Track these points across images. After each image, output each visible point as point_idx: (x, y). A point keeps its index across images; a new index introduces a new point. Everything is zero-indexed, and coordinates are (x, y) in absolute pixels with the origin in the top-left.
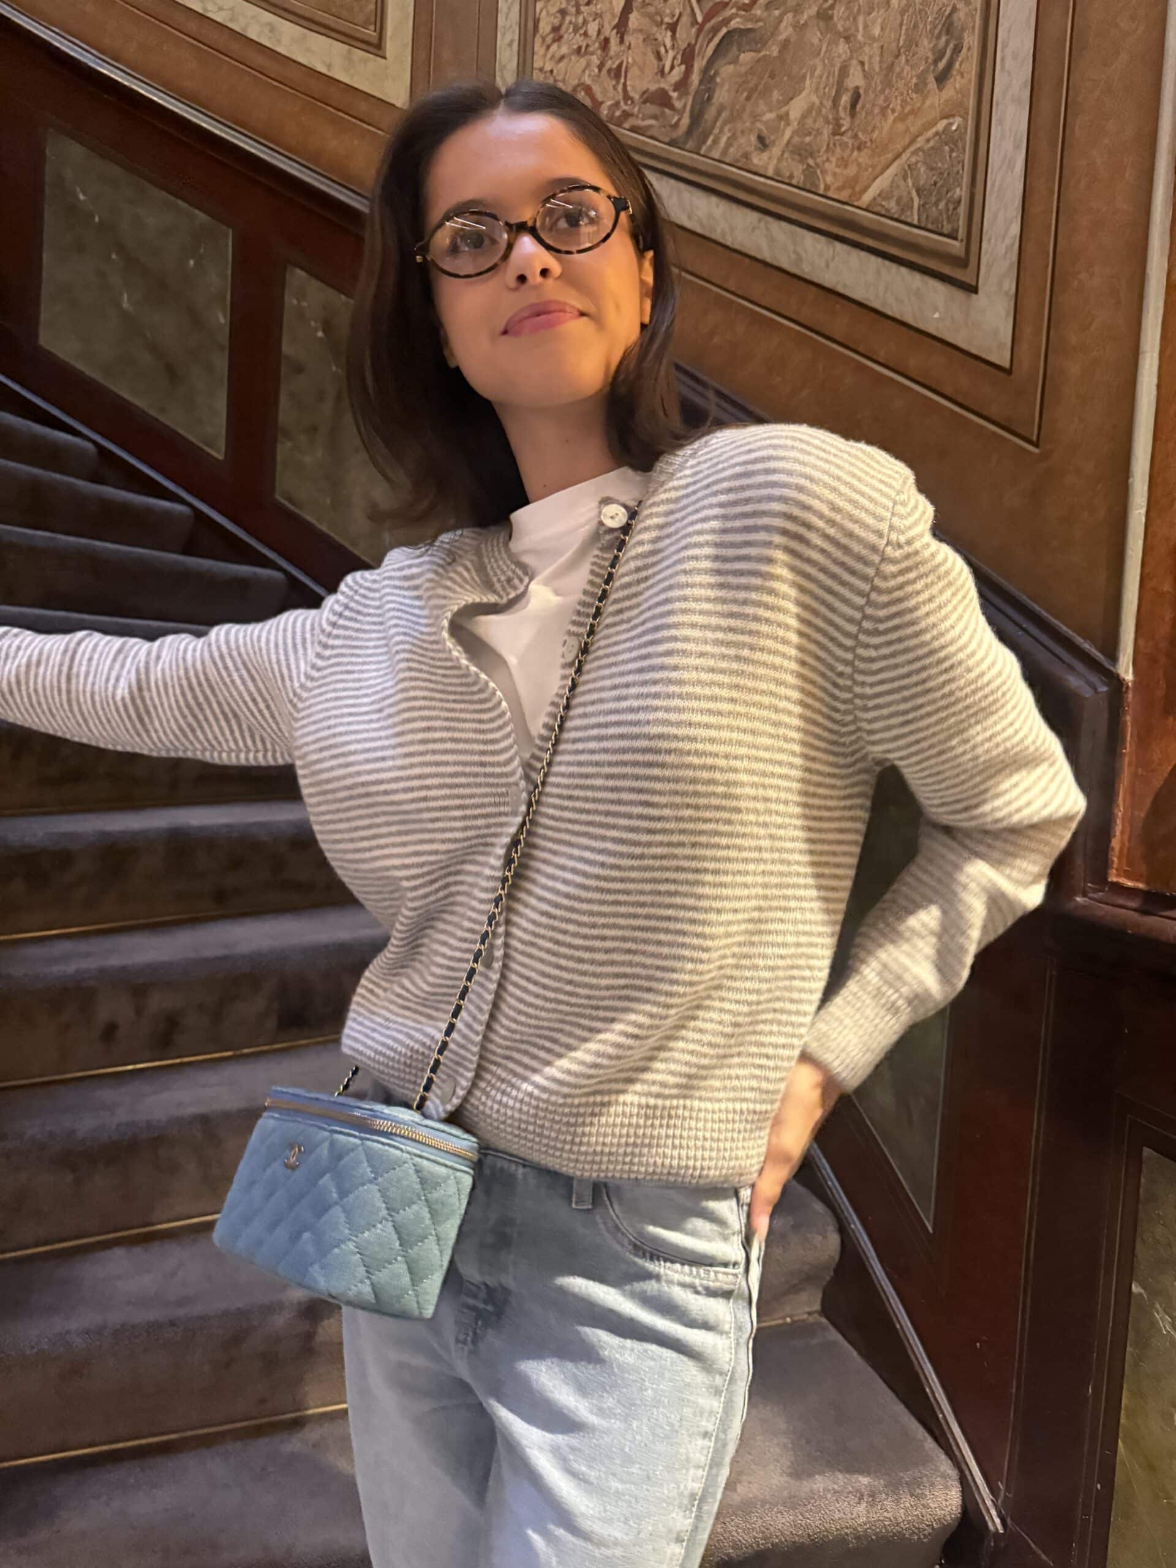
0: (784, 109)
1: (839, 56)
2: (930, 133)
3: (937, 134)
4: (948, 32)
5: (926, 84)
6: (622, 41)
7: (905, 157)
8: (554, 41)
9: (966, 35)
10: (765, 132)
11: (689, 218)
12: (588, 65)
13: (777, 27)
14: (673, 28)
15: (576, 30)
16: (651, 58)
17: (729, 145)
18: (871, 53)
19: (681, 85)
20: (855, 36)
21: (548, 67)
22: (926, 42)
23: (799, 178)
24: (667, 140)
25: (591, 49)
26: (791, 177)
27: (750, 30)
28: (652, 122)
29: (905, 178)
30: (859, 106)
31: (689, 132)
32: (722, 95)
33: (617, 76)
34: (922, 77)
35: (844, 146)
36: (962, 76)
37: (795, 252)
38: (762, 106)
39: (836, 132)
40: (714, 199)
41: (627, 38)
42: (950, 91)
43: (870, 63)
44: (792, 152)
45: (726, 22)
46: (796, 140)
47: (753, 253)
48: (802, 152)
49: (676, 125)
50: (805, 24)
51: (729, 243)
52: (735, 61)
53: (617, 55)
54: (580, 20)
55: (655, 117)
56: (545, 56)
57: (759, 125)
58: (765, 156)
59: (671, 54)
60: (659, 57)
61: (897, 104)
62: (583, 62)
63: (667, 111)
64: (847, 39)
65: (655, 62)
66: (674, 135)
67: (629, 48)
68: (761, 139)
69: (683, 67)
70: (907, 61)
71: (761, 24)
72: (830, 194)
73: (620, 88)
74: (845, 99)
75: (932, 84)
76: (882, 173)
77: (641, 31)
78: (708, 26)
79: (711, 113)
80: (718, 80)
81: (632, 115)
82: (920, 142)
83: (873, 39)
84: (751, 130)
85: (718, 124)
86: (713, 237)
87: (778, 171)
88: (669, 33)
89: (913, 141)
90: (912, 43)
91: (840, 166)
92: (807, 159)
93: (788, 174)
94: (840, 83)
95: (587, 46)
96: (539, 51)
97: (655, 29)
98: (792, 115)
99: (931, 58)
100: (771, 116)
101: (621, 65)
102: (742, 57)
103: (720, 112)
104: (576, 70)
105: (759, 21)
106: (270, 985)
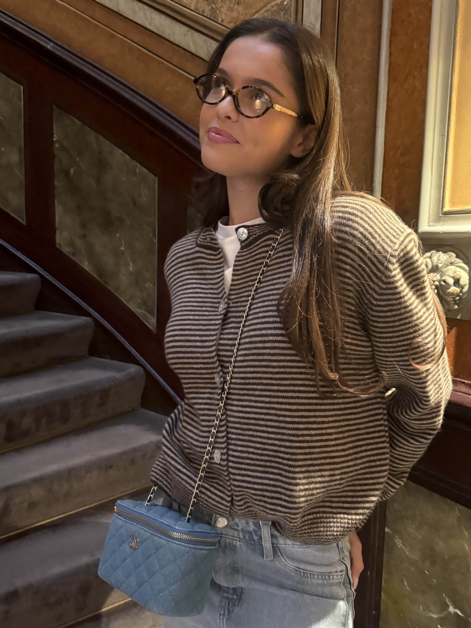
2: (273, 4)
3: (277, 4)
11: (150, 24)
23: (207, 12)
26: (204, 11)
40: (163, 17)
47: (185, 47)
51: (172, 39)
72: (224, 24)
82: (269, 7)
86: (164, 35)
87: (196, 8)
89: (265, 6)
91: (228, 11)
92: (211, 4)
93: (202, 10)
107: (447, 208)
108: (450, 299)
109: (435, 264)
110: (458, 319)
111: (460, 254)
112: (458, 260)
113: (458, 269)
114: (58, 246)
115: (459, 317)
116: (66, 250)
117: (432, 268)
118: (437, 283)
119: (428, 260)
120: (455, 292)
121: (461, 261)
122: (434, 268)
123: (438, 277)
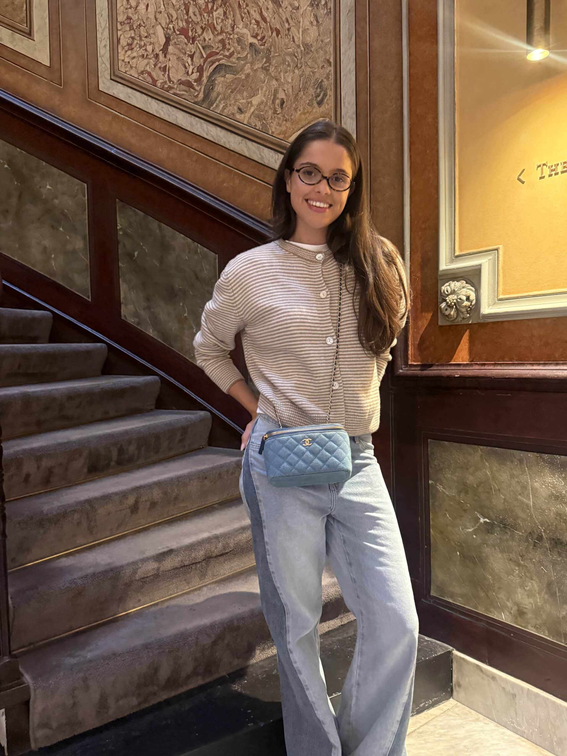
0: (249, 100)
1: (274, 85)
4: (320, 88)
5: (313, 104)
6: (165, 57)
8: (129, 49)
9: (328, 91)
10: (241, 107)
11: (207, 134)
12: (148, 63)
13: (243, 68)
14: (192, 57)
15: (140, 47)
16: (182, 67)
17: (224, 108)
18: (288, 87)
19: (199, 80)
20: (280, 80)
21: (127, 60)
22: (311, 89)
23: (259, 127)
24: (193, 101)
25: (149, 57)
26: (256, 126)
27: (229, 66)
28: (184, 93)
30: (284, 105)
31: (204, 100)
32: (219, 88)
33: (164, 70)
34: (311, 101)
35: (279, 118)
36: (328, 104)
38: (239, 97)
39: (275, 112)
40: (219, 129)
41: (169, 56)
42: (323, 109)
43: (288, 91)
44: (255, 117)
45: (219, 60)
46: (256, 112)
47: (240, 153)
48: (260, 118)
49: (197, 96)
50: (256, 70)
51: (228, 147)
52: (224, 76)
53: (164, 62)
54: (142, 43)
55: (186, 91)
57: (237, 103)
58: (242, 116)
59: (191, 67)
60: (186, 68)
61: (301, 108)
62: (146, 61)
63: (191, 89)
64: (277, 80)
65: (184, 69)
66: (196, 100)
67: (169, 60)
68: (239, 109)
69: (198, 74)
70: (304, 94)
71: (236, 65)
72: (274, 135)
73: (166, 76)
74: (278, 102)
75: (315, 105)
76: (296, 131)
77: (175, 54)
78: (209, 60)
79: (214, 95)
80: (216, 82)
81: (174, 88)
83: (288, 82)
84: (234, 105)
85: (218, 99)
86: (219, 143)
87: (248, 122)
88: (190, 58)
90: (305, 88)
91: (278, 126)
92: (262, 120)
93: (254, 124)
94: (275, 95)
95: (147, 55)
96: (121, 52)
97: (182, 55)
98: (254, 102)
99: (314, 96)
100: (244, 101)
101: (166, 66)
102: (227, 76)
103: (218, 95)
104: (142, 64)
105: (234, 63)
106: (85, 453)
107: (457, 253)
108: (464, 310)
109: (452, 289)
110: (470, 324)
111: (469, 282)
112: (467, 285)
113: (468, 290)
114: (123, 318)
115: (470, 322)
116: (131, 320)
117: (451, 292)
118: (455, 301)
119: (448, 287)
120: (468, 305)
121: (469, 285)
122: (452, 291)
123: (455, 297)
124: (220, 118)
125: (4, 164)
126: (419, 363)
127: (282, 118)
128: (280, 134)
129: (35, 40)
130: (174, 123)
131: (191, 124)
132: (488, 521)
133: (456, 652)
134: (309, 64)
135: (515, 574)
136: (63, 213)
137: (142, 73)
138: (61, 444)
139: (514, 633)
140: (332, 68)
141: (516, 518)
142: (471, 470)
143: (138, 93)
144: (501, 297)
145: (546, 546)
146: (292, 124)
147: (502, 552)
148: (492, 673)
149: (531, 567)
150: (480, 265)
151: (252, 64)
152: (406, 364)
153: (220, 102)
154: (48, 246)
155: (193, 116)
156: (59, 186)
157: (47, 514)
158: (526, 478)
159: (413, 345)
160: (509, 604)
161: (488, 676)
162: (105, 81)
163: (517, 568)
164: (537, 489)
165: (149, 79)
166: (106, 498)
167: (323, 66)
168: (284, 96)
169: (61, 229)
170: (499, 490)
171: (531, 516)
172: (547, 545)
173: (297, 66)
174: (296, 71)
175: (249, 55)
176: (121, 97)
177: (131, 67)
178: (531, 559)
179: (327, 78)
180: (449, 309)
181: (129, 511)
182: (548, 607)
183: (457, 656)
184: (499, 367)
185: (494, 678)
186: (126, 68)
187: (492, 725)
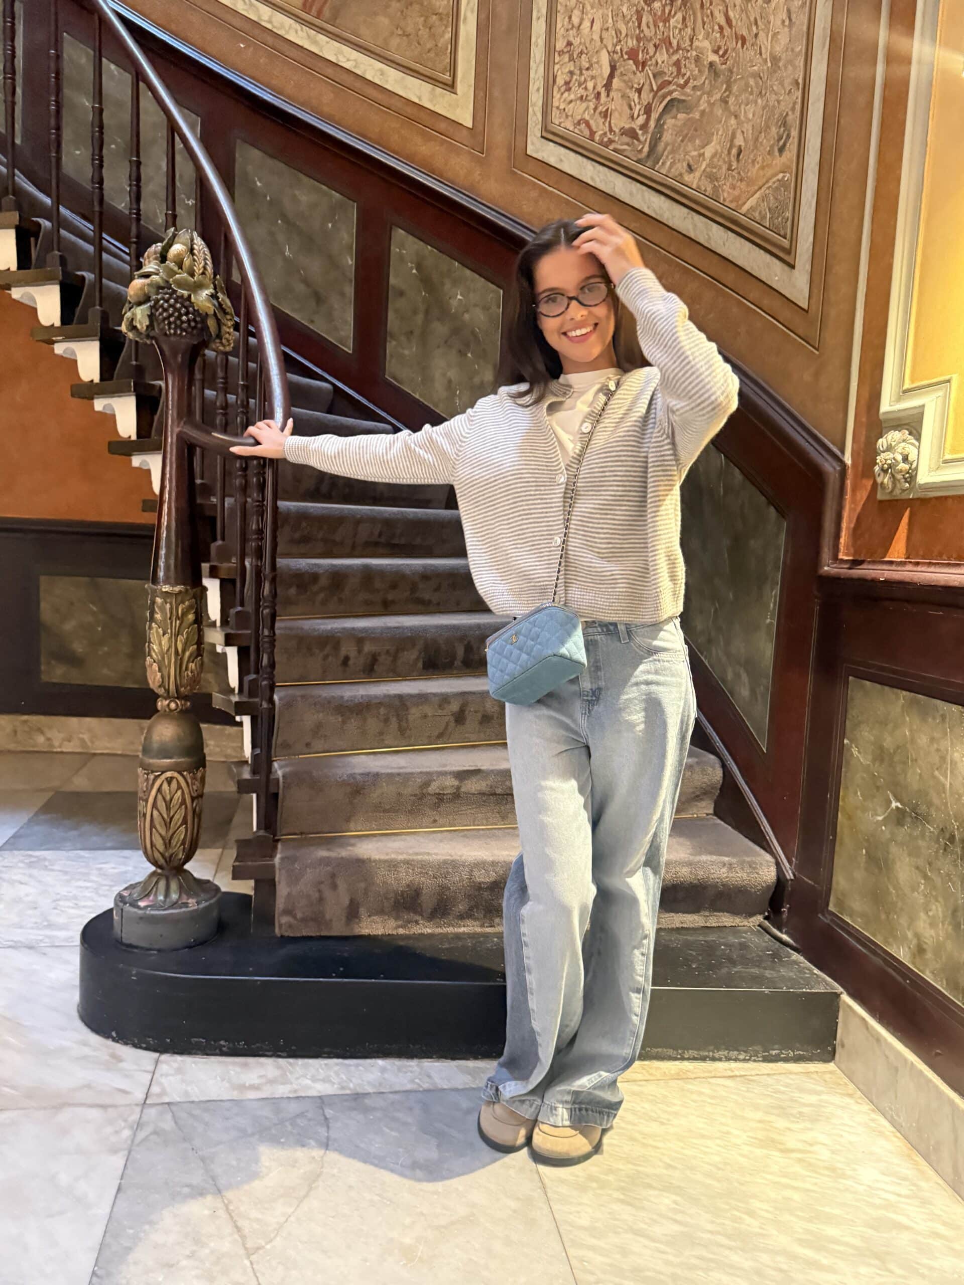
0: (702, 151)
1: (731, 126)
2: (775, 179)
3: (778, 180)
4: (784, 126)
5: (773, 152)
6: (608, 96)
7: (763, 189)
8: (566, 90)
9: (792, 130)
10: (691, 162)
11: (648, 208)
12: (587, 108)
13: (699, 101)
14: (639, 91)
15: (580, 85)
16: (626, 108)
17: (671, 167)
18: (748, 127)
19: (644, 127)
20: (740, 117)
21: (562, 107)
22: (774, 128)
23: (709, 191)
24: (635, 159)
25: (589, 98)
26: (705, 190)
27: (684, 101)
28: (625, 147)
29: (763, 201)
30: (741, 156)
31: (648, 156)
32: (667, 137)
33: (605, 117)
34: (772, 147)
35: (733, 177)
36: (790, 151)
37: (708, 235)
38: (690, 147)
39: (729, 169)
40: (663, 198)
41: (612, 94)
42: (784, 159)
43: (747, 133)
44: (706, 177)
45: (670, 93)
46: (708, 170)
47: (684, 232)
48: (712, 178)
49: (640, 151)
50: (714, 104)
51: (670, 225)
52: (675, 117)
53: (605, 104)
54: (583, 79)
55: (628, 144)
56: (560, 99)
57: (688, 158)
58: (692, 175)
59: (638, 107)
60: (631, 109)
61: (760, 159)
62: (584, 105)
63: (635, 141)
64: (736, 117)
65: (629, 111)
66: (640, 157)
67: (613, 100)
68: (689, 166)
69: (645, 116)
70: (765, 136)
71: (690, 98)
72: (726, 204)
73: (607, 125)
74: (734, 151)
75: (777, 154)
76: (753, 195)
77: (620, 90)
78: (660, 93)
79: (661, 146)
80: (665, 127)
81: (614, 141)
82: (770, 184)
83: (749, 120)
84: (684, 160)
85: (666, 153)
86: (662, 220)
87: (699, 187)
88: (637, 95)
89: (767, 182)
90: (768, 127)
91: (731, 188)
92: (714, 181)
93: (704, 188)
94: (732, 141)
95: (587, 96)
96: (557, 95)
97: (628, 91)
98: (706, 155)
99: (776, 138)
100: (695, 153)
101: (607, 110)
102: (679, 116)
103: (667, 145)
104: (580, 110)
105: (689, 96)
106: (420, 645)
107: (907, 386)
108: (901, 477)
109: (889, 444)
110: (910, 499)
111: (914, 432)
112: (910, 437)
113: (908, 446)
115: (910, 497)
118: (889, 462)
119: (885, 440)
120: (904, 469)
121: (912, 438)
122: (888, 447)
123: (891, 456)
124: (665, 182)
125: (412, 268)
126: (851, 558)
127: (736, 175)
128: (731, 201)
129: (459, 92)
130: (611, 193)
131: (631, 194)
132: (900, 806)
133: (846, 998)
134: (775, 88)
135: (920, 890)
136: (473, 333)
137: (579, 123)
138: (389, 628)
139: (910, 979)
140: (799, 93)
141: (930, 804)
142: (890, 727)
143: (572, 154)
144: (948, 457)
145: (957, 852)
146: (748, 185)
147: (910, 855)
148: (878, 1033)
149: (938, 881)
150: (923, 406)
151: (709, 94)
152: (835, 558)
153: (667, 157)
154: (453, 379)
155: (634, 182)
156: (471, 295)
157: (347, 701)
158: (946, 744)
159: (847, 528)
160: (910, 934)
161: (872, 1036)
162: (535, 140)
163: (923, 881)
164: (956, 763)
165: (587, 133)
166: (423, 698)
167: (790, 91)
168: (743, 144)
169: (469, 355)
170: (916, 760)
171: (946, 804)
172: (959, 850)
173: (761, 93)
174: (759, 101)
175: (707, 82)
176: (552, 161)
177: (567, 116)
178: (939, 870)
179: (793, 109)
180: (882, 474)
181: (452, 719)
182: (949, 945)
183: (844, 1002)
184: (932, 569)
185: (878, 1039)
186: (560, 118)
187: (866, 1107)
